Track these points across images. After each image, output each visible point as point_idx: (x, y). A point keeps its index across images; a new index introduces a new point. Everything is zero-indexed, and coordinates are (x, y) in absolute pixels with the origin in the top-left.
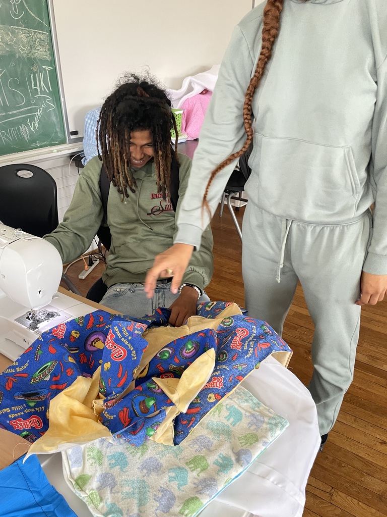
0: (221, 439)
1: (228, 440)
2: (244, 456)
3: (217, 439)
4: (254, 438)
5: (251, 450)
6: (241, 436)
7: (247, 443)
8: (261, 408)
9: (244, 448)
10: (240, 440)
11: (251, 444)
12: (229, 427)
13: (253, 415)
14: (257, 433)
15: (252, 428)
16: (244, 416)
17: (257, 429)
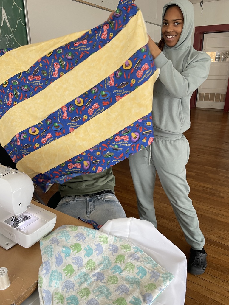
0: (134, 287)
1: (139, 288)
2: (148, 297)
3: (132, 287)
4: (154, 287)
5: (152, 294)
6: (146, 285)
7: (149, 290)
8: (158, 267)
9: (148, 292)
10: (145, 288)
11: (152, 290)
12: (138, 279)
13: (153, 272)
14: (155, 283)
15: (152, 280)
16: (147, 272)
17: (155, 280)
